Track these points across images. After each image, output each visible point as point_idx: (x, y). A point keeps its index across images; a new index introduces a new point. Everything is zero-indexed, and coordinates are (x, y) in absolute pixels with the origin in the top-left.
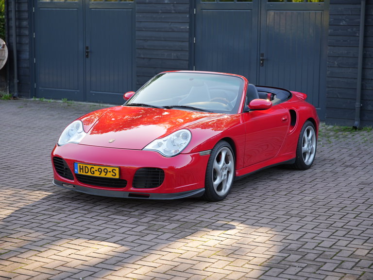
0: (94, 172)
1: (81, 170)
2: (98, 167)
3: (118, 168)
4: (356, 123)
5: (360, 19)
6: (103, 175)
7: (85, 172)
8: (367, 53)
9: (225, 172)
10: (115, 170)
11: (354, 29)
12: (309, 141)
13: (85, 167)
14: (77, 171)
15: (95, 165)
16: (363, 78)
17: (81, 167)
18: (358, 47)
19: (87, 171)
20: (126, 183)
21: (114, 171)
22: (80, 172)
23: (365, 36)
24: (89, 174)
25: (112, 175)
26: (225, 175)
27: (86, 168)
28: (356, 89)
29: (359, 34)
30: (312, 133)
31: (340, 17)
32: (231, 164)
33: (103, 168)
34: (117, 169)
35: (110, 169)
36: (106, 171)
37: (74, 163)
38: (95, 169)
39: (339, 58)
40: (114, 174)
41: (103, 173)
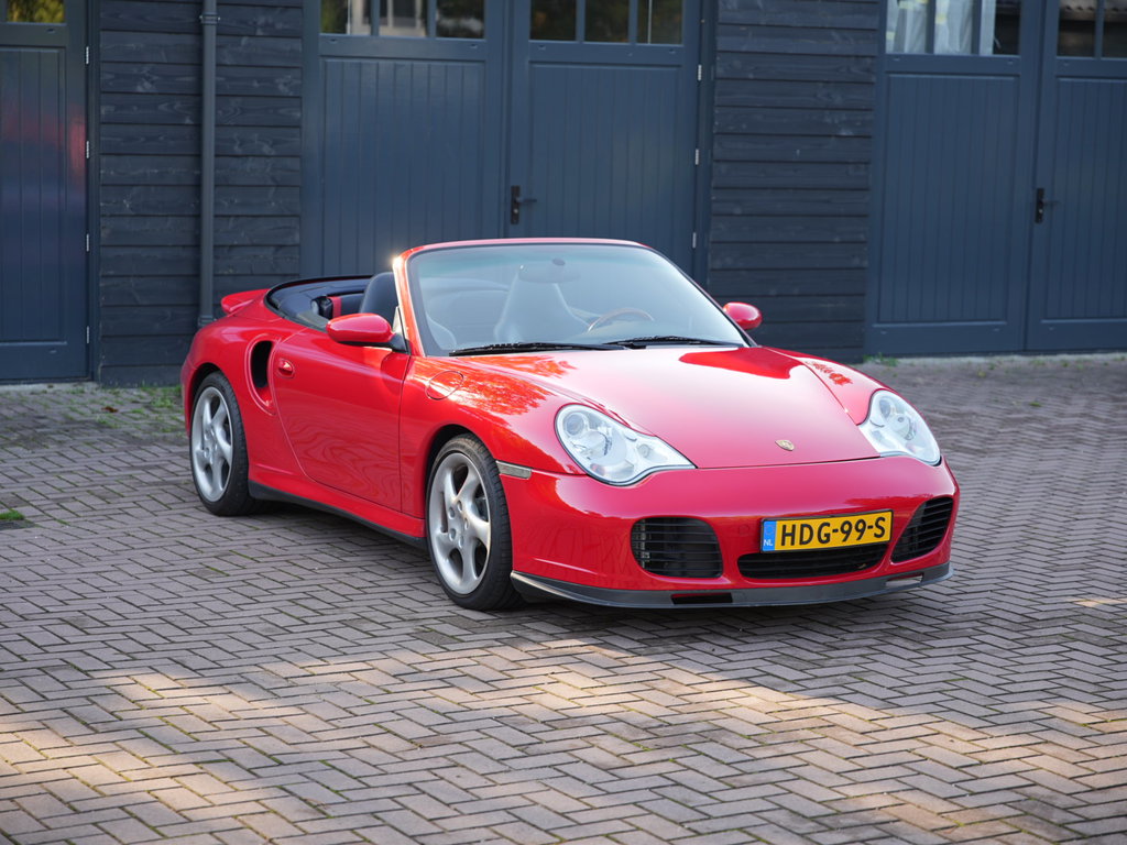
0: (828, 535)
1: (788, 539)
2: (841, 520)
3: (889, 514)
6: (853, 541)
7: (802, 543)
10: (883, 520)
11: (178, 105)
13: (803, 526)
14: (773, 542)
15: (833, 514)
17: (789, 530)
19: (805, 539)
20: (883, 554)
21: (881, 523)
22: (783, 544)
24: (815, 545)
25: (875, 536)
27: (806, 531)
33: (853, 520)
34: (888, 516)
35: (870, 519)
36: (861, 526)
37: (759, 523)
38: (832, 527)
39: (135, 189)
40: (879, 532)
41: (854, 534)
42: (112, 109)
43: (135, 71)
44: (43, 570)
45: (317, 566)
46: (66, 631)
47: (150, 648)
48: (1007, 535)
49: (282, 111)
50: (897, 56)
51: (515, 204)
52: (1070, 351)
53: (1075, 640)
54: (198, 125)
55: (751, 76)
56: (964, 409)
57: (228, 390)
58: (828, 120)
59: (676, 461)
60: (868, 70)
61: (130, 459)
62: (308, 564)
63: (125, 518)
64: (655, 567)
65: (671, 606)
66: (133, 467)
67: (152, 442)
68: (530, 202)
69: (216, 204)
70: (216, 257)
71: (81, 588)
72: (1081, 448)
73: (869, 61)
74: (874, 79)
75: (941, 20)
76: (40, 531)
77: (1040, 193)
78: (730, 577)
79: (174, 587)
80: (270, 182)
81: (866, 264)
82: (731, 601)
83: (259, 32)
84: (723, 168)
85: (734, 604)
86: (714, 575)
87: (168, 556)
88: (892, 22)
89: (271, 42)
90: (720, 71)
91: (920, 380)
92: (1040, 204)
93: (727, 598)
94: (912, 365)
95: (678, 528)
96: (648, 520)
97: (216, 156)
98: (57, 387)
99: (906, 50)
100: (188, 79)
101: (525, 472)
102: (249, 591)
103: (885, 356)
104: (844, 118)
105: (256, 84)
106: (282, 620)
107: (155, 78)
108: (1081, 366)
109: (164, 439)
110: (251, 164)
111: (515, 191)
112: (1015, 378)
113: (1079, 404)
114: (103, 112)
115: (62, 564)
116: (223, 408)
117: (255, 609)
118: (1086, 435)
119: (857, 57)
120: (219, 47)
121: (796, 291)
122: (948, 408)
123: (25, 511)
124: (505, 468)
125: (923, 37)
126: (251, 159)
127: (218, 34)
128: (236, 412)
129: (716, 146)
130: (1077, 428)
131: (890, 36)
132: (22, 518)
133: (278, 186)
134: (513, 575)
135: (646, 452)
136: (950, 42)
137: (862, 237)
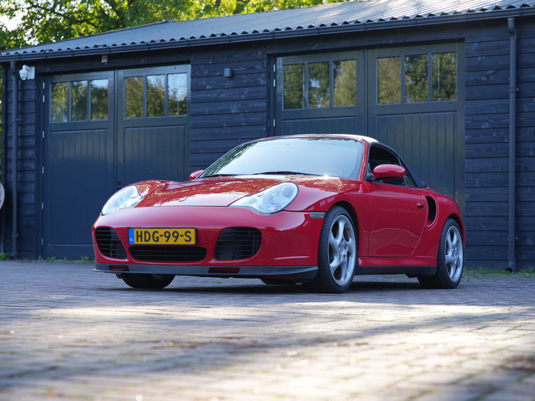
0: (158, 238)
1: (139, 238)
2: (164, 231)
3: (194, 230)
4: (511, 264)
5: (509, 118)
6: (172, 241)
7: (146, 241)
8: (521, 164)
9: (344, 252)
10: (190, 232)
11: (502, 133)
12: (453, 247)
13: (145, 232)
14: (134, 241)
15: (160, 227)
16: (518, 201)
17: (139, 234)
18: (508, 157)
19: (147, 239)
20: (206, 253)
21: (188, 234)
22: (137, 241)
23: (517, 142)
24: (151, 242)
25: (186, 240)
26: (344, 256)
27: (147, 234)
28: (508, 216)
29: (508, 139)
30: (458, 237)
31: (481, 118)
32: (352, 241)
33: (171, 231)
35: (182, 232)
36: (176, 235)
37: (128, 230)
38: (160, 233)
39: (481, 174)
40: (188, 239)
41: (172, 238)
42: (471, 136)
78: (128, 258)
82: (129, 270)
85: (130, 272)
86: (124, 257)
107: (491, 121)
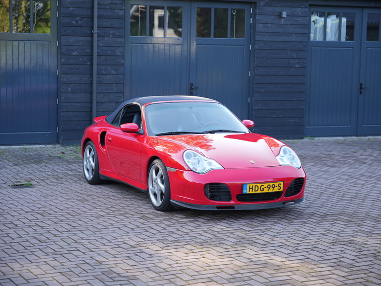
0: (263, 189)
1: (251, 190)
2: (267, 184)
6: (271, 190)
7: (255, 191)
11: (85, 59)
13: (255, 186)
14: (246, 191)
15: (265, 182)
17: (251, 187)
19: (256, 190)
20: (281, 195)
21: (280, 185)
22: (249, 191)
24: (259, 191)
27: (256, 187)
33: (271, 184)
34: (282, 183)
35: (276, 184)
36: (273, 186)
37: (242, 185)
38: (265, 186)
39: (72, 85)
40: (279, 188)
41: (271, 189)
42: (65, 60)
43: (72, 48)
44: (35, 199)
45: (116, 199)
46: (39, 216)
47: (62, 221)
48: (330, 191)
49: (118, 60)
50: (314, 42)
51: (192, 89)
52: (372, 135)
53: (337, 220)
54: (92, 65)
55: (267, 48)
56: (331, 153)
57: (94, 147)
58: (292, 62)
59: (218, 167)
60: (304, 46)
61: (67, 168)
62: (114, 198)
63: (62, 185)
64: (212, 198)
65: (217, 210)
66: (67, 170)
67: (74, 163)
68: (196, 88)
69: (97, 89)
70: (97, 106)
71: (45, 204)
72: (364, 165)
73: (305, 43)
74: (306, 49)
75: (328, 30)
76: (36, 188)
77: (361, 85)
78: (234, 201)
79: (72, 204)
80: (114, 82)
81: (304, 107)
82: (234, 208)
83: (111, 36)
84: (258, 77)
85: (235, 209)
86: (229, 200)
87: (73, 195)
88: (312, 31)
89: (114, 39)
90: (257, 47)
91: (320, 144)
92: (361, 88)
93: (233, 207)
94: (319, 140)
95: (218, 186)
96: (210, 184)
97: (97, 74)
98: (48, 146)
99: (317, 40)
100: (89, 50)
101: (174, 170)
102: (94, 205)
103: (311, 137)
104: (297, 61)
105: (110, 52)
106: (102, 213)
107: (78, 50)
108: (374, 140)
109: (78, 161)
110: (108, 76)
111: (192, 85)
112: (351, 144)
113: (369, 151)
114: (62, 61)
115: (41, 198)
116: (92, 152)
117: (95, 210)
118: (367, 161)
119: (301, 42)
120: (98, 41)
121: (281, 116)
122: (326, 153)
123: (33, 183)
124: (169, 169)
125: (323, 35)
126: (108, 75)
127: (98, 36)
128: (96, 154)
129: (255, 70)
130: (366, 159)
131: (312, 35)
132: (32, 185)
133: (116, 84)
134: (171, 200)
135: (210, 164)
136: (331, 37)
137: (303, 99)
